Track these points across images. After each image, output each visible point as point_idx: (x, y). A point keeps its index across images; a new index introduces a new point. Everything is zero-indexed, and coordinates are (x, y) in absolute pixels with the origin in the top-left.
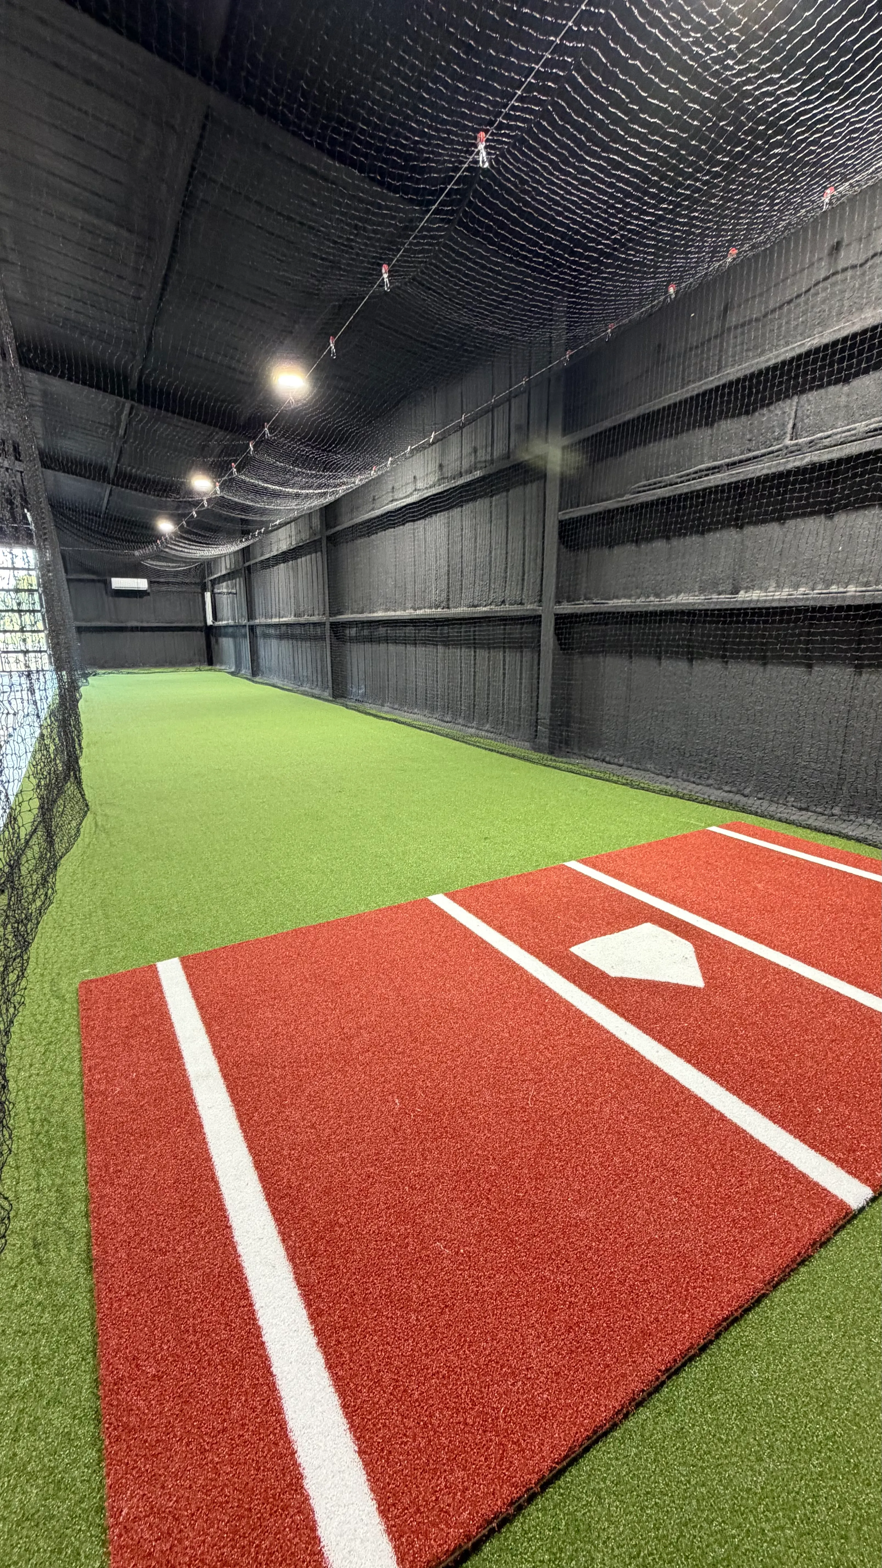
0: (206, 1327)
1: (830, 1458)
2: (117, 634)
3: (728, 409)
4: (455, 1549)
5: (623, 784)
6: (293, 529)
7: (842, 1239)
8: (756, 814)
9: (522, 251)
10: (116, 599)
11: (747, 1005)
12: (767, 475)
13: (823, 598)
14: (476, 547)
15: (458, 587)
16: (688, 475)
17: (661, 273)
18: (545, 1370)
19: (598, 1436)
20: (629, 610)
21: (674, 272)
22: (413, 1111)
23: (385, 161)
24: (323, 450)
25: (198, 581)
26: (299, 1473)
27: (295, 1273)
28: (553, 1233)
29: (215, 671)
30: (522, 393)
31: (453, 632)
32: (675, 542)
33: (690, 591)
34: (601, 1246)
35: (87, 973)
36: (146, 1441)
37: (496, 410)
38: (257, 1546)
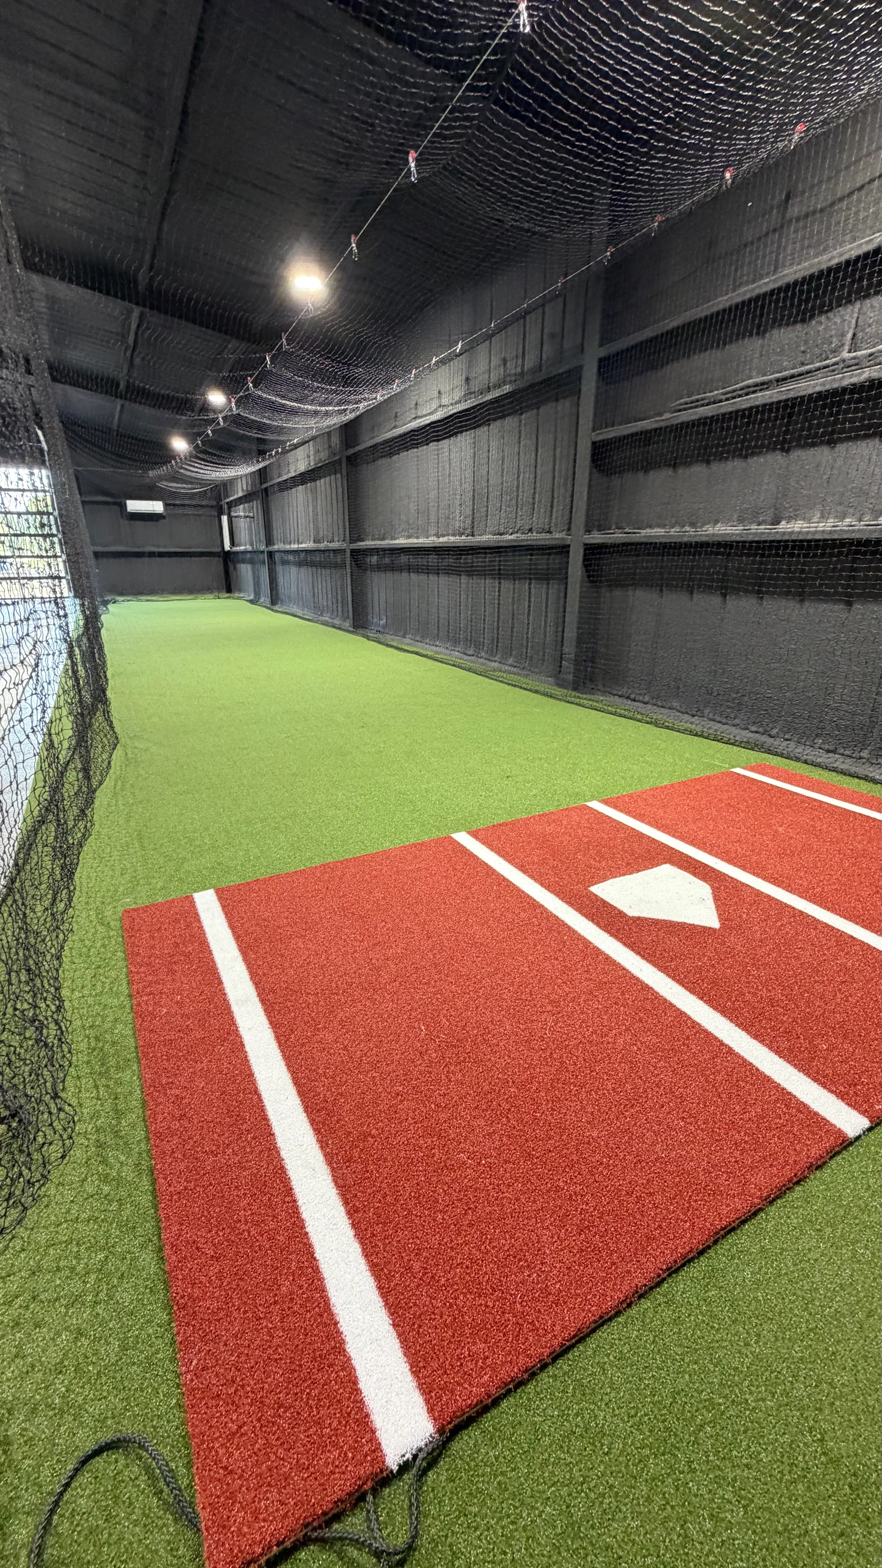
0: (256, 1218)
1: (811, 1346)
2: (134, 559)
3: (783, 316)
4: (476, 1405)
5: (648, 723)
6: (311, 448)
7: (837, 1163)
8: (781, 755)
9: (564, 133)
10: (132, 522)
11: (761, 947)
12: (820, 393)
13: (870, 530)
14: (503, 470)
15: (483, 514)
16: (734, 391)
17: (717, 157)
18: (558, 1265)
19: (603, 1321)
20: (663, 540)
21: (732, 155)
22: (438, 1037)
23: (415, 29)
24: (343, 364)
25: (214, 503)
26: (342, 1339)
27: (333, 1176)
28: (568, 1149)
29: (234, 598)
30: (557, 296)
31: (478, 561)
32: (716, 467)
33: (728, 521)
34: (611, 1162)
35: (128, 902)
36: (208, 1309)
37: (528, 318)
38: (308, 1394)
